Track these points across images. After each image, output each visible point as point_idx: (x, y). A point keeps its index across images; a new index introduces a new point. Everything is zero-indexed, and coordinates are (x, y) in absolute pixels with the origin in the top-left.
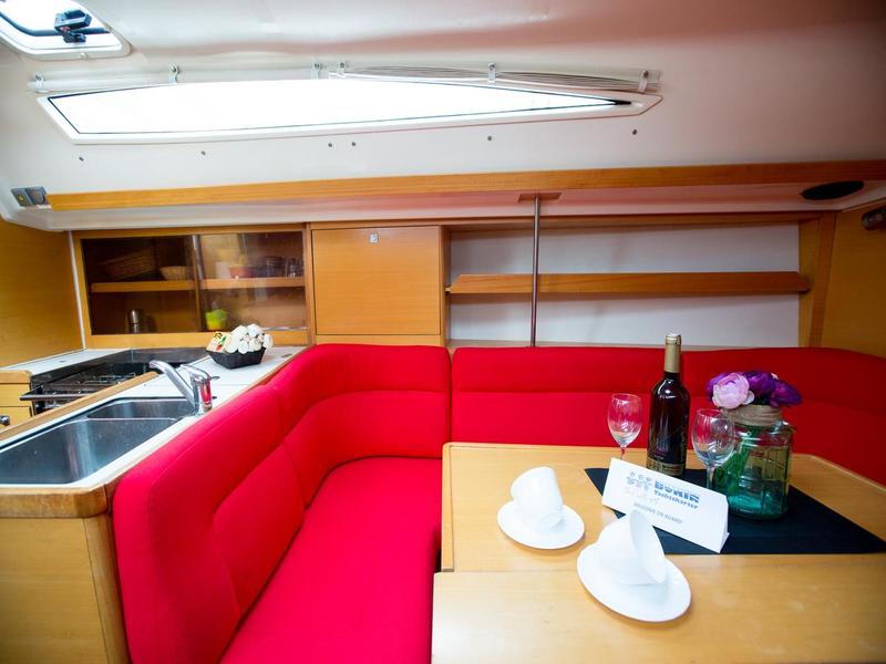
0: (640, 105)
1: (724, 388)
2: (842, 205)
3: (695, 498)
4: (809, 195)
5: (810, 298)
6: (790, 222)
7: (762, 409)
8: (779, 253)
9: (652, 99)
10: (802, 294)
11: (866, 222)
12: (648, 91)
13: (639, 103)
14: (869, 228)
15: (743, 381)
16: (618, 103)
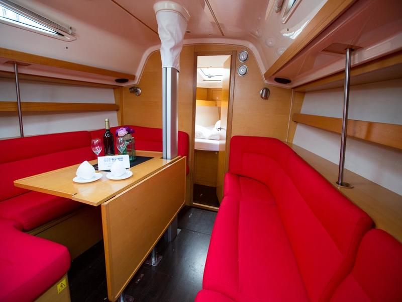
0: (69, 39)
1: (121, 131)
2: (124, 85)
3: (122, 158)
4: (118, 81)
5: (120, 112)
6: (111, 88)
7: (129, 135)
8: (108, 98)
9: (73, 38)
10: (117, 110)
11: (131, 90)
12: (72, 34)
13: (68, 38)
14: (131, 92)
15: (124, 129)
16: (59, 34)
